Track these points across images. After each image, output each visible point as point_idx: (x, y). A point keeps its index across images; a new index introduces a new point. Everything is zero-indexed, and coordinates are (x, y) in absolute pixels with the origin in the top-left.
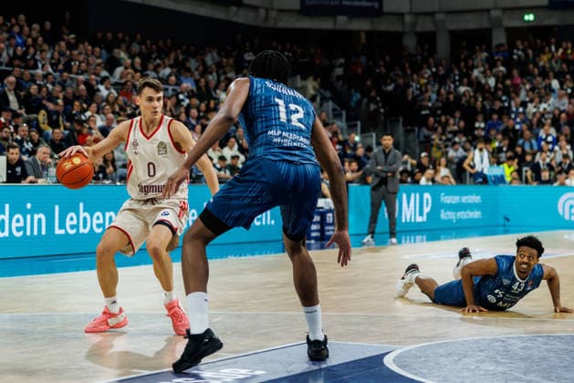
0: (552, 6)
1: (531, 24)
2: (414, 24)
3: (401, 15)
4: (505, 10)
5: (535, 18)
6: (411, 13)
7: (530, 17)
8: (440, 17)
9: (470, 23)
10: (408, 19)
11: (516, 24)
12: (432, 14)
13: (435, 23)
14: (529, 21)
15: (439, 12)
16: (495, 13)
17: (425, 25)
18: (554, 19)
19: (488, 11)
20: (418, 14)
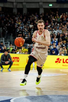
0: (58, 2)
1: (51, 7)
2: (16, 6)
3: (13, 3)
4: (44, 2)
5: (52, 5)
6: (16, 2)
7: (51, 5)
8: (24, 4)
9: (33, 6)
10: (15, 4)
11: (47, 7)
12: (22, 3)
13: (23, 5)
14: (50, 6)
15: (24, 2)
16: (41, 4)
17: (20, 6)
18: (58, 6)
19: (39, 2)
20: (18, 3)
